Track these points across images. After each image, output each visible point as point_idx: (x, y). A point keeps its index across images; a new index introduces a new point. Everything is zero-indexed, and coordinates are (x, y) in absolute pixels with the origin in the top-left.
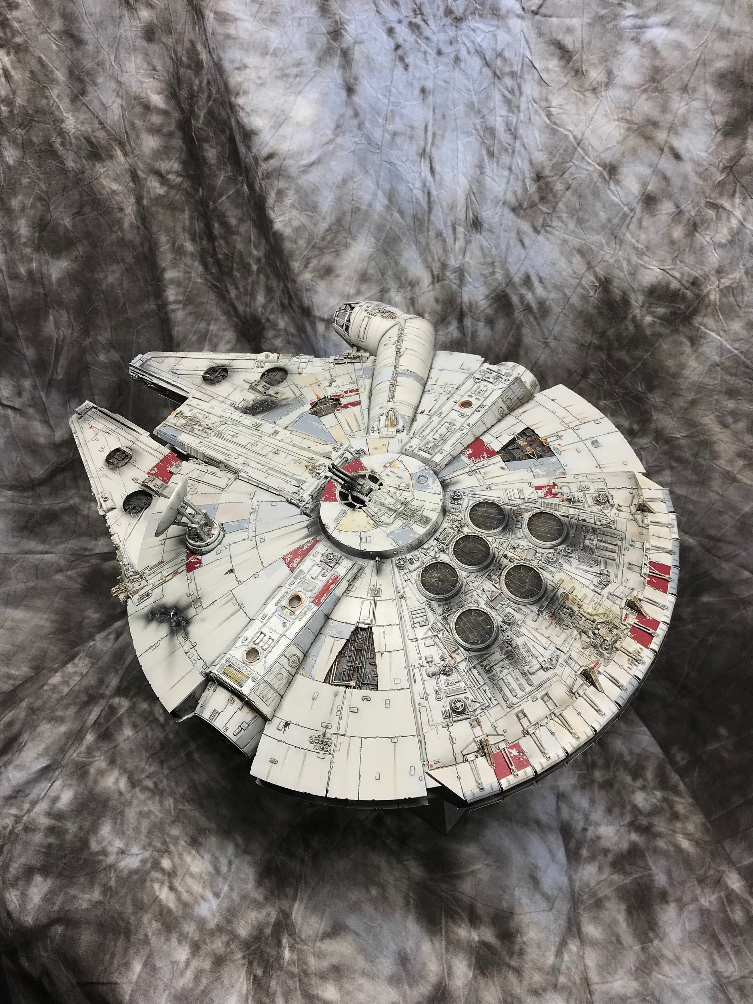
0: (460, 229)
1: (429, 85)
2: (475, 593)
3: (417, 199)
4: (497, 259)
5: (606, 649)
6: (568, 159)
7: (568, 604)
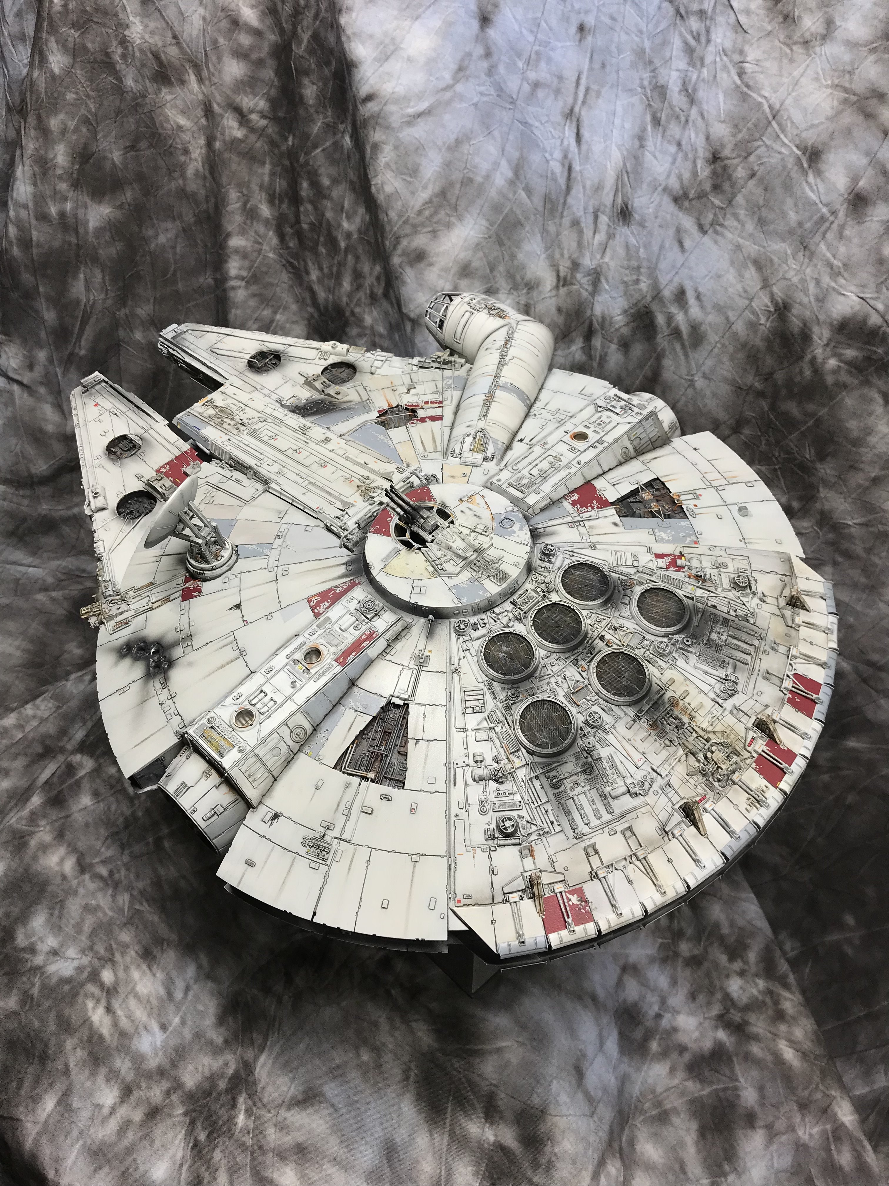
0: (604, 219)
1: (590, 20)
2: (553, 680)
3: (553, 173)
4: (645, 264)
5: (719, 780)
6: (757, 135)
7: (676, 712)
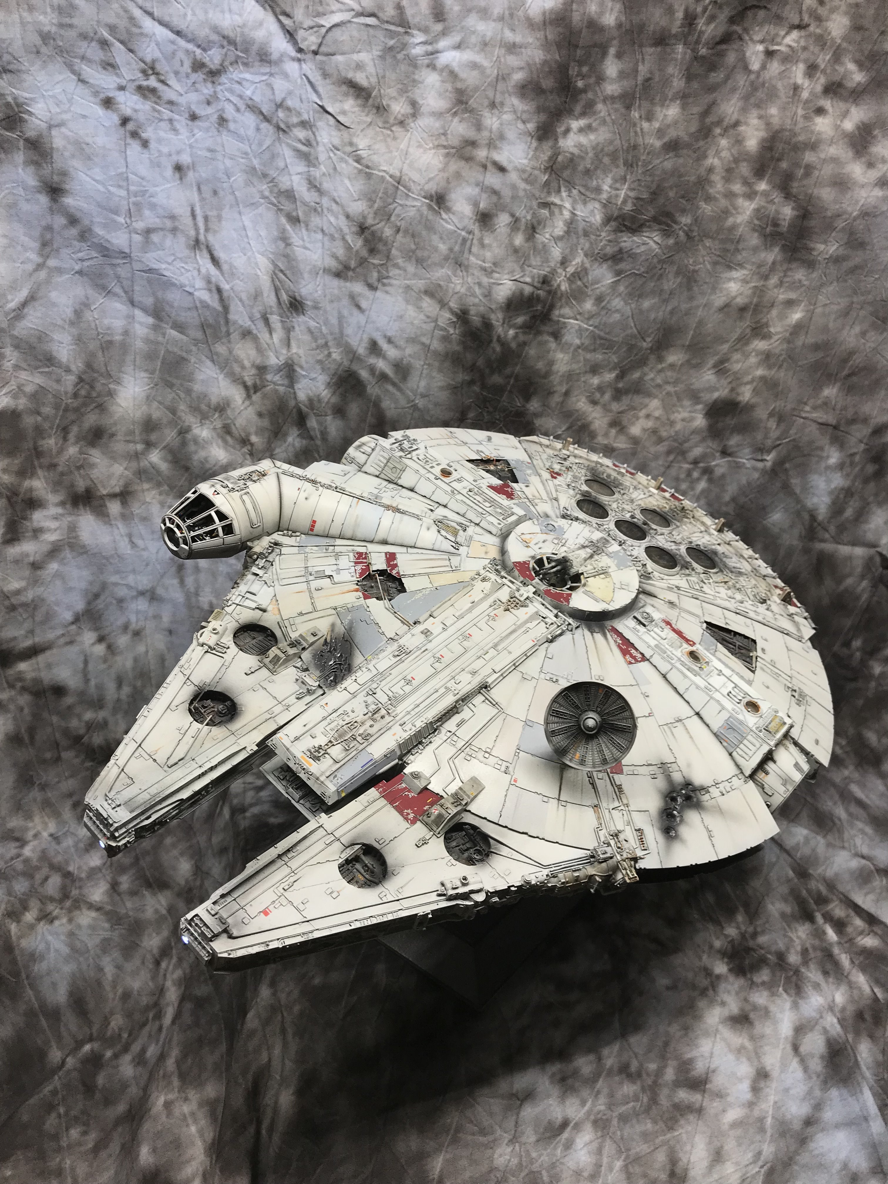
0: (274, 319)
1: (185, 159)
3: (202, 302)
4: (330, 338)
6: (390, 200)
